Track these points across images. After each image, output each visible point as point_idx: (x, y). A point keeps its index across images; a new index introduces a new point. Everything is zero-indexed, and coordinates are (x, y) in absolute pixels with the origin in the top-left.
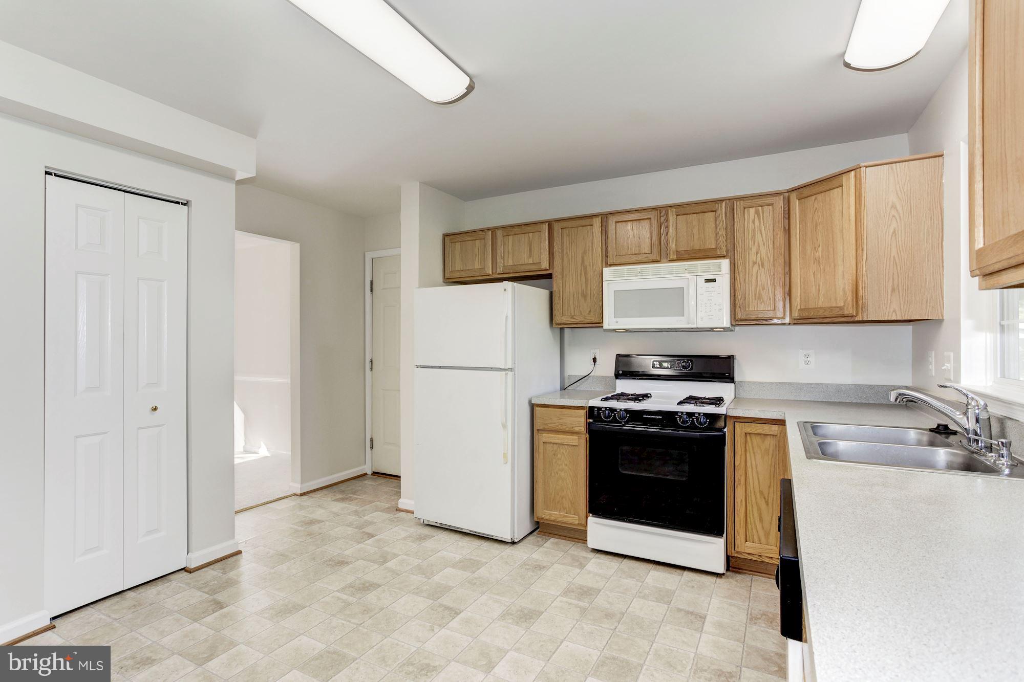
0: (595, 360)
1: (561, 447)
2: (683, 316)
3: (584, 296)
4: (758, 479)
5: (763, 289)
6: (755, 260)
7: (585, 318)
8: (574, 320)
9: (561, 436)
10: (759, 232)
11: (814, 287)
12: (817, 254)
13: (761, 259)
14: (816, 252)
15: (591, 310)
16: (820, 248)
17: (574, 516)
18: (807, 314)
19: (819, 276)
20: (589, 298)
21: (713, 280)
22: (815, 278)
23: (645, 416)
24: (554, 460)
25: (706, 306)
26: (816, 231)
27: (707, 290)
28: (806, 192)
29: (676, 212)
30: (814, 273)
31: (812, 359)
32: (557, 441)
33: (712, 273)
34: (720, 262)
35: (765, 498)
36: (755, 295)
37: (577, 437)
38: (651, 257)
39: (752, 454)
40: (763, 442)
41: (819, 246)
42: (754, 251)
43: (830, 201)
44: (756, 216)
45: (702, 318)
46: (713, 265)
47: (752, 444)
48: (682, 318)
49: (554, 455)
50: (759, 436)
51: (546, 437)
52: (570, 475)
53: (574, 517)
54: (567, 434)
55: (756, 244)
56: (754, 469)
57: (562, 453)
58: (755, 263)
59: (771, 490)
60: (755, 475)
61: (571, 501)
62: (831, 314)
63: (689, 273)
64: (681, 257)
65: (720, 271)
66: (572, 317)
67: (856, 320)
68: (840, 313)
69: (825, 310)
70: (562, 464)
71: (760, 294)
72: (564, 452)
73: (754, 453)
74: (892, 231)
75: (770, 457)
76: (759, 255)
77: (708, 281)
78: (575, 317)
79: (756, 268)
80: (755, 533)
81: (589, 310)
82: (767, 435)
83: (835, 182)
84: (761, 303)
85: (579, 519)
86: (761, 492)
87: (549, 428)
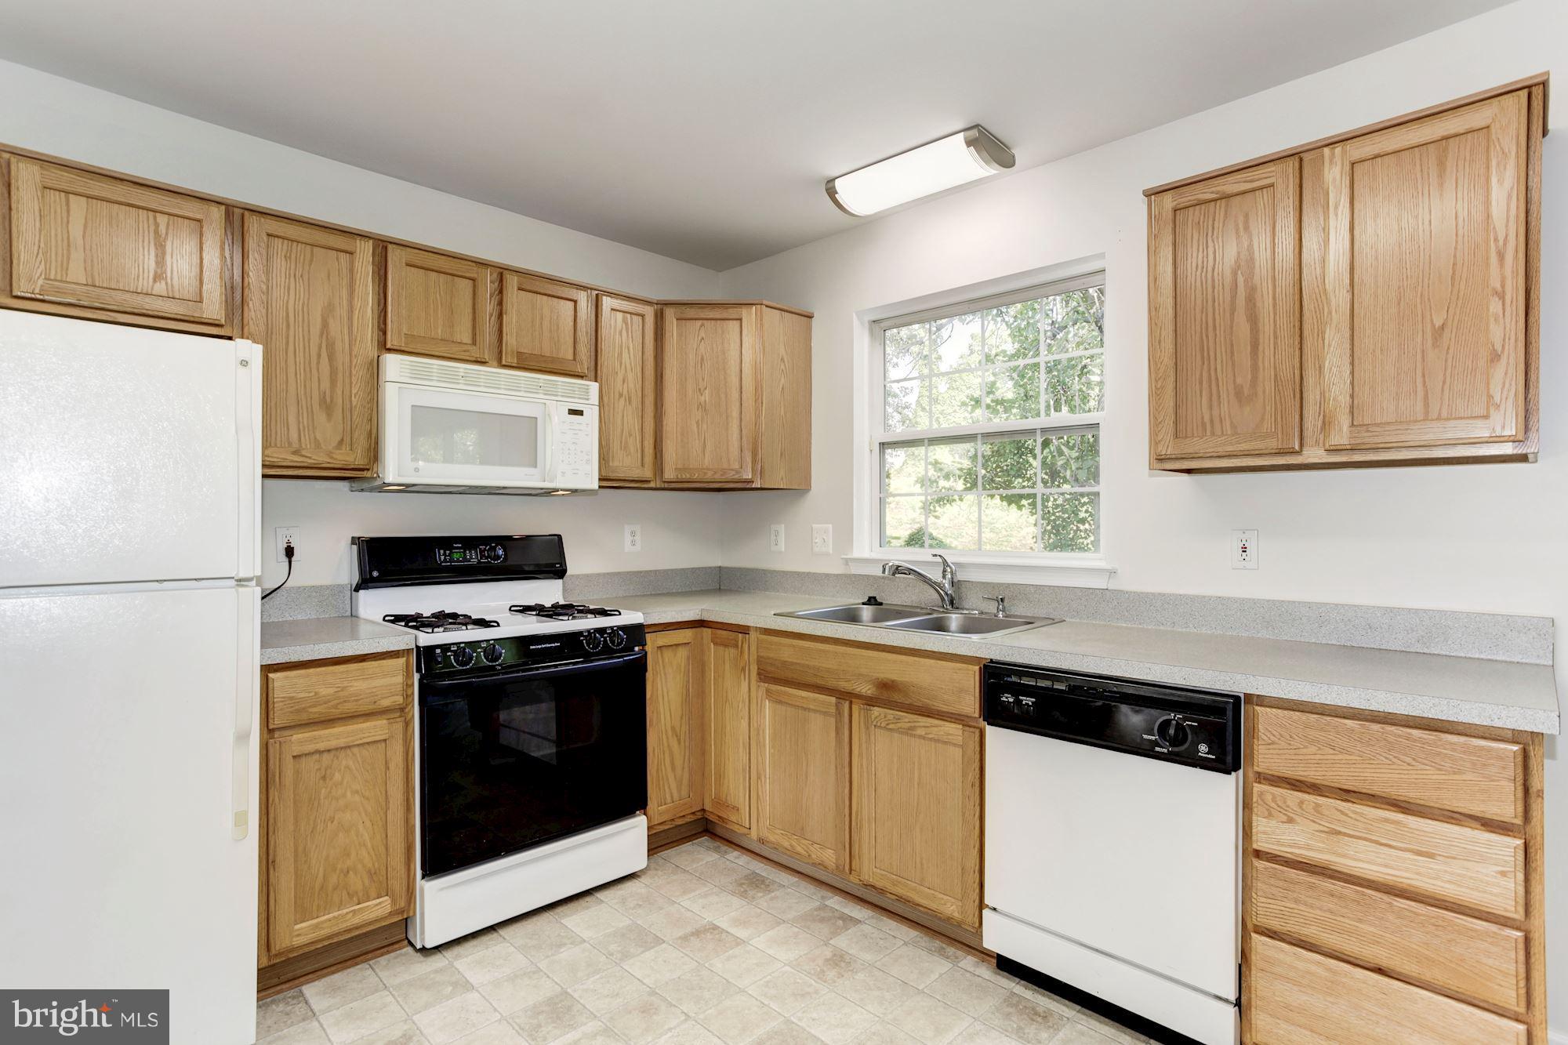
0: (290, 552)
1: (342, 754)
2: (536, 467)
3: (327, 407)
4: (670, 710)
5: (630, 435)
6: (621, 391)
7: (332, 458)
8: (301, 459)
9: (338, 730)
10: (626, 350)
11: (697, 441)
12: (703, 398)
13: (628, 391)
14: (702, 395)
15: (342, 440)
16: (707, 391)
17: (378, 901)
18: (688, 476)
19: (705, 426)
20: (338, 414)
21: (580, 413)
22: (698, 429)
23: (534, 647)
24: (323, 791)
25: (569, 454)
26: (701, 367)
27: (572, 428)
28: (691, 312)
29: (519, 283)
30: (697, 423)
31: (638, 538)
32: (333, 743)
33: (576, 400)
34: (588, 386)
35: (677, 736)
36: (621, 442)
37: (385, 721)
38: (475, 353)
39: (663, 675)
40: (675, 655)
41: (706, 389)
42: (620, 377)
43: (723, 332)
44: (624, 326)
45: (563, 473)
46: (580, 388)
47: (663, 662)
48: (531, 470)
49: (324, 778)
50: (671, 648)
51: (299, 741)
52: (366, 811)
53: (380, 903)
54: (354, 721)
55: (623, 367)
56: (666, 699)
57: (347, 767)
58: (621, 395)
59: (684, 721)
60: (666, 704)
61: (369, 872)
62: (723, 478)
63: (545, 394)
64: (525, 363)
65: (588, 399)
66: (295, 453)
67: (753, 486)
68: (736, 477)
69: (715, 473)
70: (344, 795)
71: (626, 442)
72: (351, 763)
73: (665, 674)
74: (781, 386)
75: (682, 674)
76: (626, 385)
77: (573, 412)
78: (304, 453)
79: (622, 400)
80: (667, 790)
81: (339, 438)
82: (679, 645)
83: (732, 313)
84: (627, 455)
85: (394, 902)
86: (673, 728)
87: (312, 716)
